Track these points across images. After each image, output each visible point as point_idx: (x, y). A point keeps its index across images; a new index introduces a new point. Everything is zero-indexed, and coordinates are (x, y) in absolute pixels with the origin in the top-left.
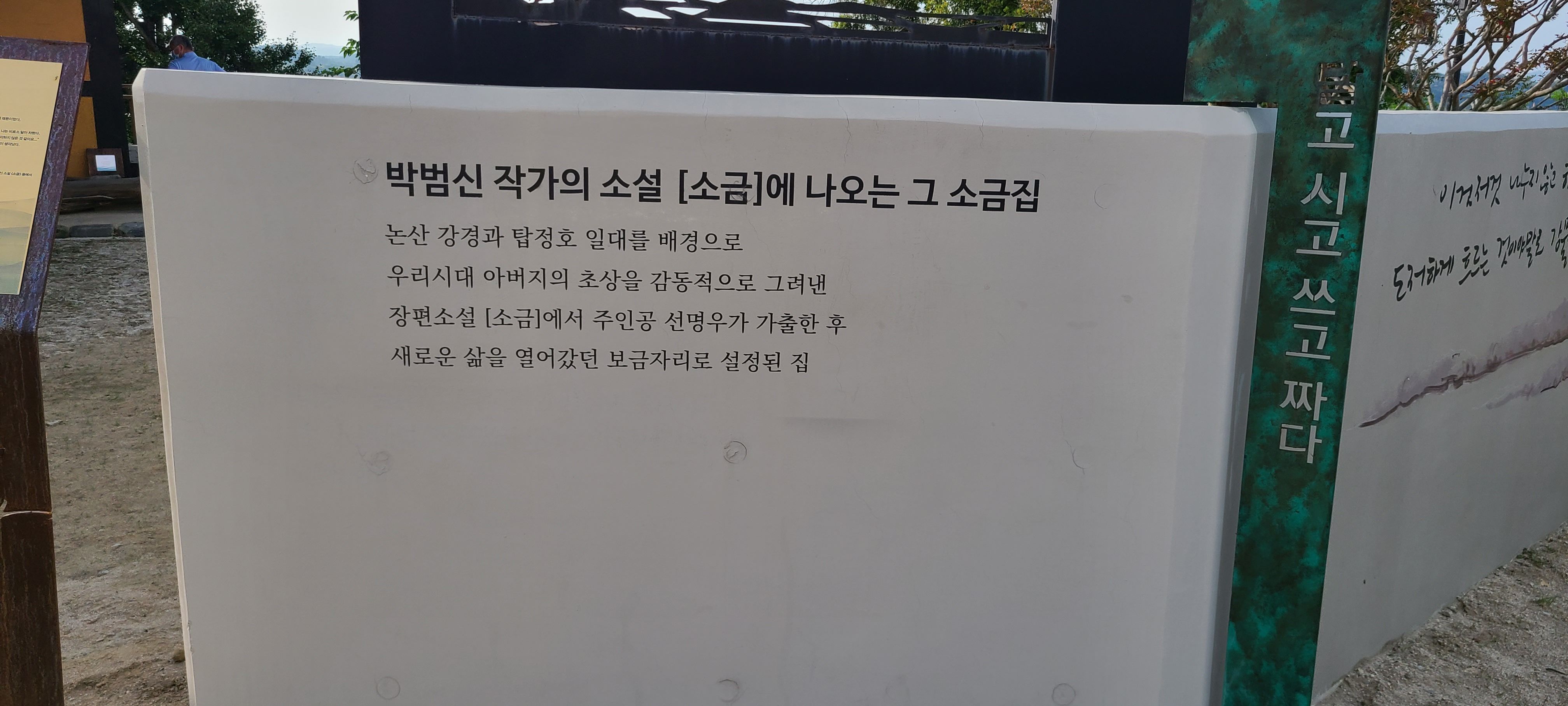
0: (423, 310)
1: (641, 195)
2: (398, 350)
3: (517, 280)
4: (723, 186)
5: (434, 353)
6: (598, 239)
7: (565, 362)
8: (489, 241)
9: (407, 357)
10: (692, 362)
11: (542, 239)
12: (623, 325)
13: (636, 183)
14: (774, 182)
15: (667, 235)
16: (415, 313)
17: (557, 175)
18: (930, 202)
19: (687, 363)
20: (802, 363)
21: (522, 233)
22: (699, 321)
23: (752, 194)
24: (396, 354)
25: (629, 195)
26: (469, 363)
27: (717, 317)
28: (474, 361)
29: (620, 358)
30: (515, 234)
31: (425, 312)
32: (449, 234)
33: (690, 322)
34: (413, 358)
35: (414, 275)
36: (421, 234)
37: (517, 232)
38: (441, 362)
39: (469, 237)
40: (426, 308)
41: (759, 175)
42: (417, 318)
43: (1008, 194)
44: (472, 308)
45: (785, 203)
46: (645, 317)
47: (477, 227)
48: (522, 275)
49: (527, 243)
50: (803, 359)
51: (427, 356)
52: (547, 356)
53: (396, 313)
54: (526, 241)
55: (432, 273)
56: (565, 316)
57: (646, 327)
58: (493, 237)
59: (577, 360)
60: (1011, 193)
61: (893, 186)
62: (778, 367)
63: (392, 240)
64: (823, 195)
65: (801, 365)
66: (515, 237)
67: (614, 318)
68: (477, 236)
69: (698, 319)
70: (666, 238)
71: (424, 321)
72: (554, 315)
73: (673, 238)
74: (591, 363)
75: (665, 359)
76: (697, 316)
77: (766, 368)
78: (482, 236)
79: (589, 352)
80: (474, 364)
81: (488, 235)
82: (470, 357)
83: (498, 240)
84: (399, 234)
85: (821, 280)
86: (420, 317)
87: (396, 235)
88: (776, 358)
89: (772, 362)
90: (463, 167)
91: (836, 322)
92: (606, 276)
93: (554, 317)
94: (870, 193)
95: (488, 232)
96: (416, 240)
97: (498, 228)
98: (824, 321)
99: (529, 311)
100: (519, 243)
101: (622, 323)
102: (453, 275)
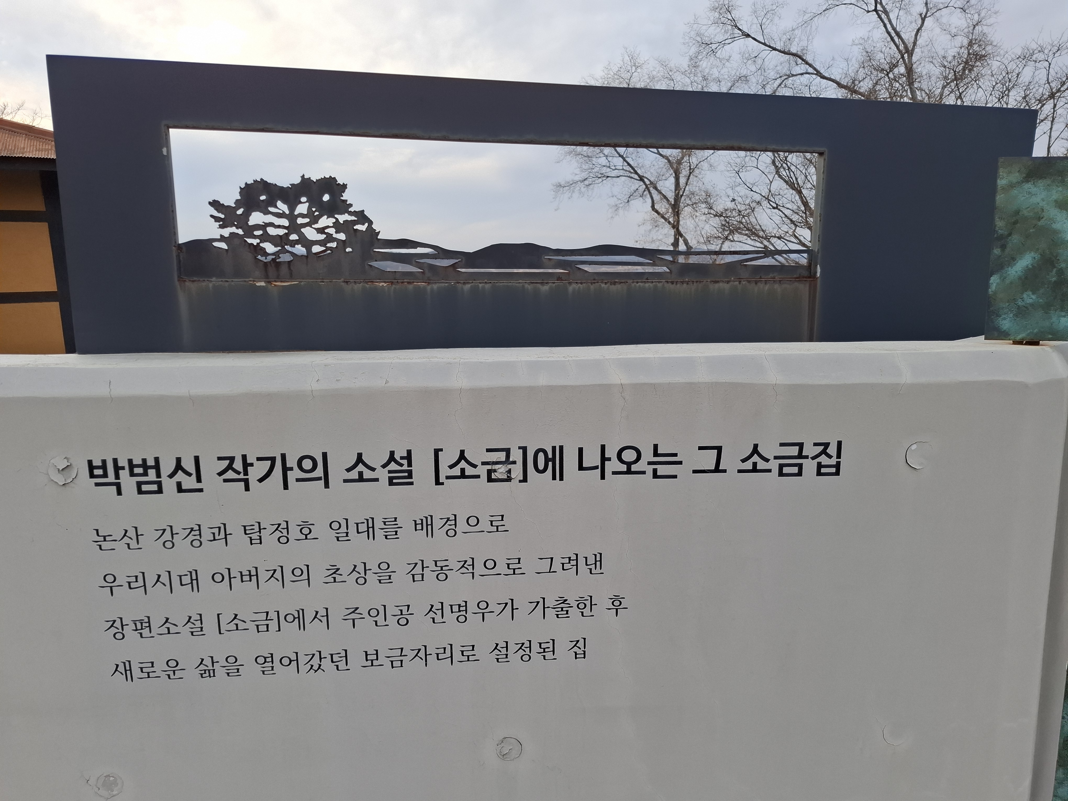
0: (143, 620)
1: (391, 479)
2: (117, 666)
3: (250, 580)
4: (484, 463)
5: (160, 666)
6: (343, 529)
7: (312, 666)
8: (215, 540)
9: (128, 672)
10: (457, 656)
11: (278, 534)
12: (376, 622)
13: (384, 466)
14: (541, 456)
15: (422, 520)
16: (134, 624)
17: (292, 462)
18: (717, 470)
19: (452, 657)
20: (580, 649)
21: (253, 529)
22: (463, 611)
23: (517, 472)
24: (116, 670)
25: (377, 480)
26: (202, 674)
27: (483, 605)
28: (207, 671)
29: (375, 657)
30: (245, 530)
31: (146, 623)
32: (167, 535)
33: (452, 612)
34: (136, 672)
35: (129, 583)
36: (134, 537)
37: (247, 528)
38: (169, 676)
39: (191, 538)
40: (147, 618)
41: (524, 449)
42: (137, 630)
43: (806, 457)
44: (201, 615)
45: (554, 478)
46: (401, 611)
47: (199, 526)
48: (257, 575)
49: (260, 539)
50: (581, 644)
51: (152, 669)
52: (291, 661)
53: (112, 626)
54: (258, 538)
55: (150, 580)
56: (309, 616)
57: (403, 622)
58: (219, 535)
59: (326, 663)
60: (809, 457)
61: (675, 455)
62: (554, 655)
63: (100, 546)
64: (596, 468)
65: (579, 651)
66: (246, 534)
67: (366, 615)
68: (200, 535)
69: (461, 609)
70: (422, 524)
71: (146, 632)
72: (296, 616)
73: (429, 523)
74: (342, 665)
75: (426, 655)
76: (460, 606)
77: (540, 656)
78: (207, 534)
79: (340, 653)
80: (207, 674)
81: (214, 534)
82: (202, 667)
83: (226, 538)
84: (107, 538)
85: (598, 559)
86: (140, 628)
87: (105, 540)
88: (551, 645)
89: (546, 650)
90: (179, 460)
91: (617, 603)
92: (354, 570)
93: (296, 618)
94: (650, 463)
95: (213, 530)
96: (128, 544)
97: (225, 525)
98: (602, 602)
99: (267, 613)
100: (251, 539)
101: (375, 619)
102: (175, 580)
